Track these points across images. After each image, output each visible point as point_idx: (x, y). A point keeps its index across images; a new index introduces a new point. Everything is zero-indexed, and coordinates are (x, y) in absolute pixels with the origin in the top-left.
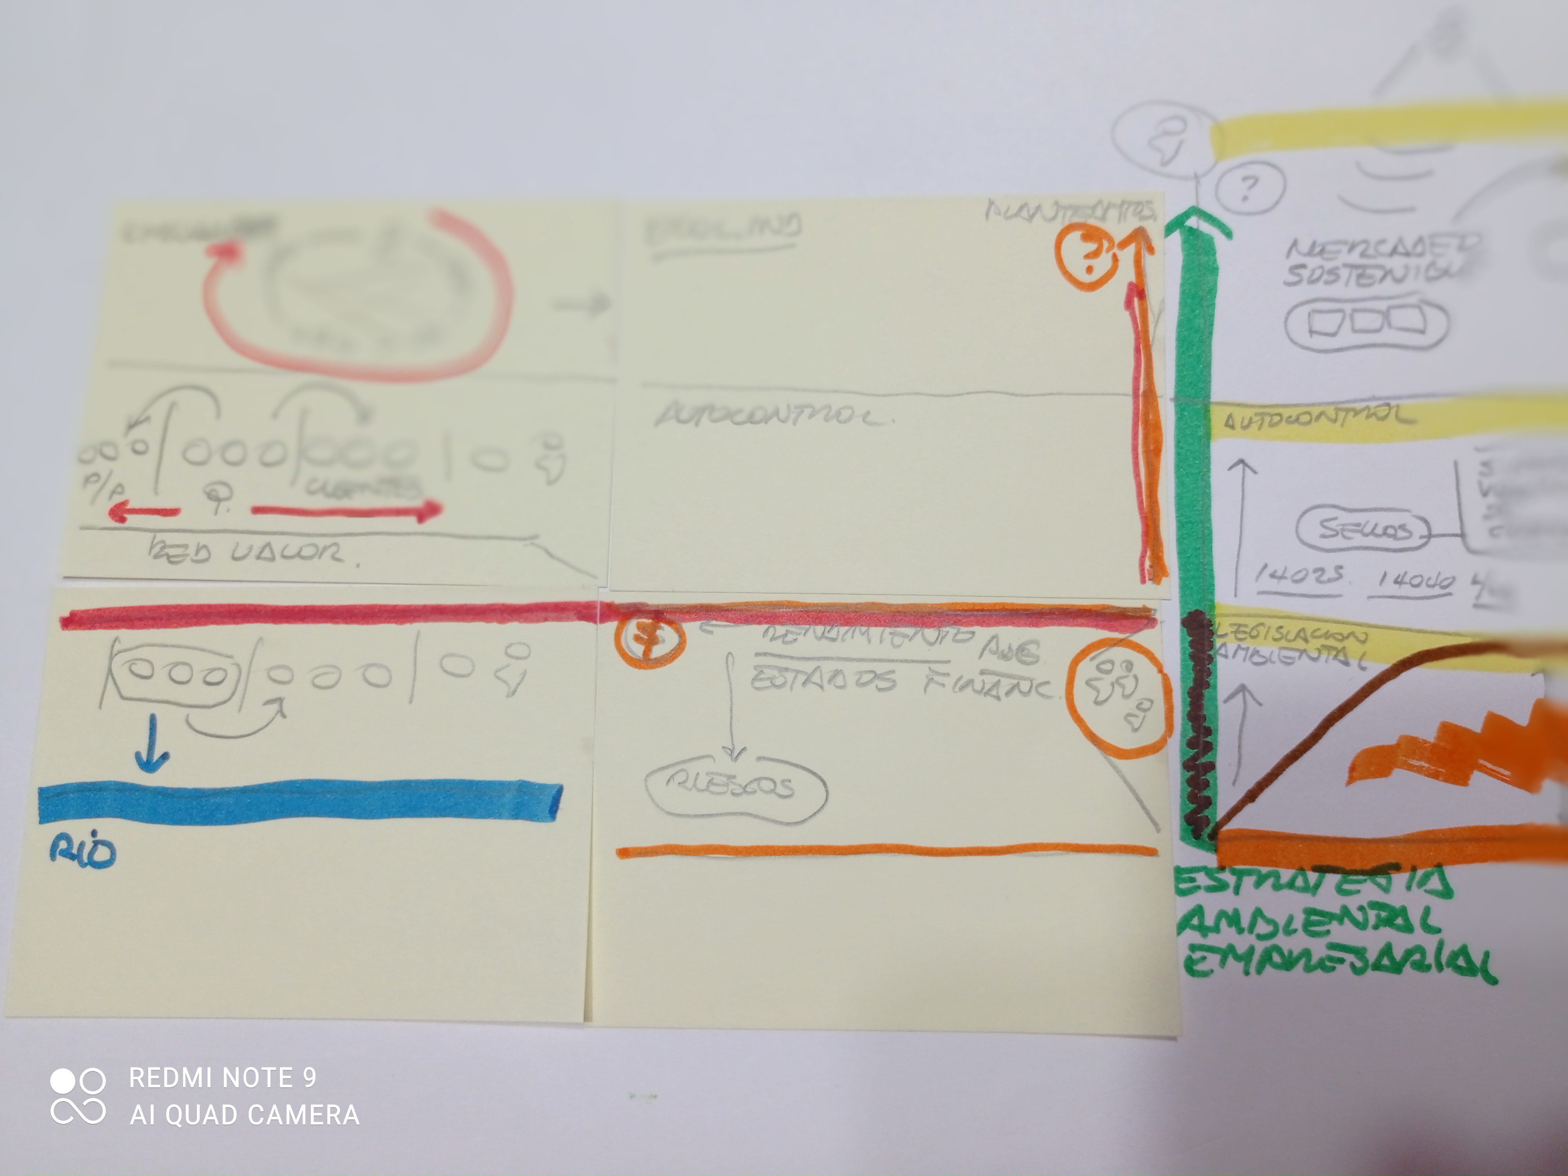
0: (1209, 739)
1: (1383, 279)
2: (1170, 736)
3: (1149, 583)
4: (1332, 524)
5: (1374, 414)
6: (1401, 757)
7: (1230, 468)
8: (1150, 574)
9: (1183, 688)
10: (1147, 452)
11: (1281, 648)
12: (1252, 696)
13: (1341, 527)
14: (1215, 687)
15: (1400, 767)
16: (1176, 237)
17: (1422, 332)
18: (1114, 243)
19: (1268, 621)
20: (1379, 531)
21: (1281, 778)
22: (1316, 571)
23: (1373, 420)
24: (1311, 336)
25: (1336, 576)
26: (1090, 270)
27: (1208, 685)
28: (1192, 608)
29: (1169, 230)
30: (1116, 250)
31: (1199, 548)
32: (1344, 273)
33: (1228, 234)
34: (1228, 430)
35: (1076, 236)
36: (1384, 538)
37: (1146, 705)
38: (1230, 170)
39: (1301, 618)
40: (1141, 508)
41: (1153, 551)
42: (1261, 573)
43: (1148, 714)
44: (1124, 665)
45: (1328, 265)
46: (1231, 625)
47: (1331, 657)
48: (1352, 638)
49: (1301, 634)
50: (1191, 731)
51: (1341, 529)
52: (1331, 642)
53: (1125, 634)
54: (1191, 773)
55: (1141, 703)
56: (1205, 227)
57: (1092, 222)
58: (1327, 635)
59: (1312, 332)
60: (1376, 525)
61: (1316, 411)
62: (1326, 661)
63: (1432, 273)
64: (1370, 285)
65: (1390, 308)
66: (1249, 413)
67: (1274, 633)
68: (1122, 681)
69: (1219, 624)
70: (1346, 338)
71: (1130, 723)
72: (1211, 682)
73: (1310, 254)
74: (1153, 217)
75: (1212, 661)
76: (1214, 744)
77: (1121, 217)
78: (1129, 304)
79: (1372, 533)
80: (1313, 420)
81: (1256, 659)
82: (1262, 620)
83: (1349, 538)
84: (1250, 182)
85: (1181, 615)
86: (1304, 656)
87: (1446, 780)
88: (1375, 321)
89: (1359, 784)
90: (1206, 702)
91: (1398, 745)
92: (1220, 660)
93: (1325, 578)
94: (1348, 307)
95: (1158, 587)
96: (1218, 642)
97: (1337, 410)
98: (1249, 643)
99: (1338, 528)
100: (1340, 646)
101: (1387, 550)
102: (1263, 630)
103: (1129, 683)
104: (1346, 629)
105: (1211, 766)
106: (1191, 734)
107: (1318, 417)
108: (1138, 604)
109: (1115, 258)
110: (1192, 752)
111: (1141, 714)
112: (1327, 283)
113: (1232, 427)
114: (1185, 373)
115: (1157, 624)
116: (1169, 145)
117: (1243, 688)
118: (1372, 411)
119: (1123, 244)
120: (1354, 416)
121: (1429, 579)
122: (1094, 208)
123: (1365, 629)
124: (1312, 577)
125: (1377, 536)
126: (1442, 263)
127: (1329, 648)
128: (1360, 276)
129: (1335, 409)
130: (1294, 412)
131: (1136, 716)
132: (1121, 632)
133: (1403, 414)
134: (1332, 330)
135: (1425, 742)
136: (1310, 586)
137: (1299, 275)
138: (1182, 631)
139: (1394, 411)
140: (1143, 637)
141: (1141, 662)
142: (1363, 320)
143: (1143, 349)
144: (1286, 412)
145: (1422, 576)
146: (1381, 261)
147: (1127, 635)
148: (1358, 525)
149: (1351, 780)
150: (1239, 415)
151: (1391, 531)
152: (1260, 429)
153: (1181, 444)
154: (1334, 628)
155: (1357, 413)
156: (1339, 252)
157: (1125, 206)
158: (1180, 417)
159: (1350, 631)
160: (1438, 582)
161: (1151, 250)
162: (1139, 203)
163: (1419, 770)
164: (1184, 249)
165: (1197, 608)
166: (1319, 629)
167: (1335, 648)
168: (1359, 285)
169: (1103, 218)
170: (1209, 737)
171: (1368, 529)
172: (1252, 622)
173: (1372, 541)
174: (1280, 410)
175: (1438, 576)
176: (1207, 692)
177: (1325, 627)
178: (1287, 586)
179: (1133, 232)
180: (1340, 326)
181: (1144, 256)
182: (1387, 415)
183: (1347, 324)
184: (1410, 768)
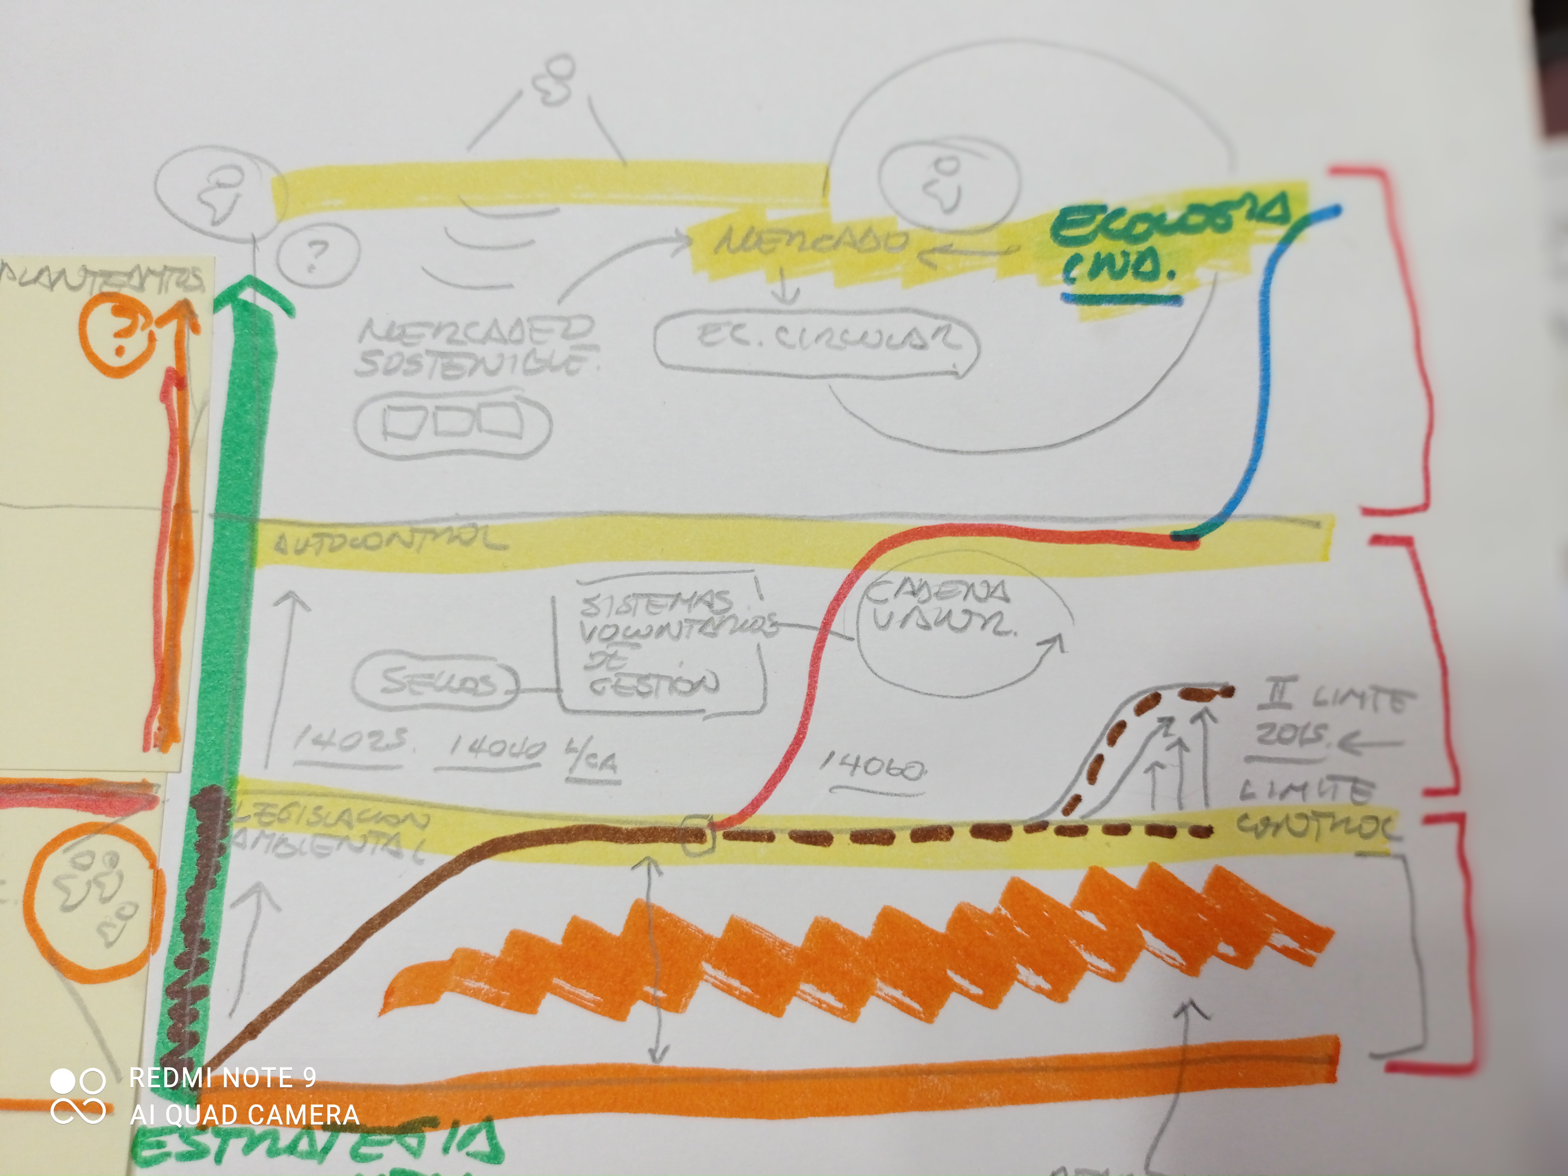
0: (205, 956)
1: (472, 372)
2: (154, 952)
3: (153, 751)
4: (397, 676)
5: (457, 537)
6: (454, 977)
7: (277, 604)
8: (156, 739)
9: (180, 888)
10: (171, 582)
11: (316, 835)
12: (270, 899)
13: (410, 679)
14: (222, 887)
15: (452, 990)
16: (227, 312)
17: (519, 436)
18: (152, 318)
19: (302, 800)
20: (455, 684)
21: (295, 1007)
22: (372, 734)
23: (456, 544)
24: (386, 439)
25: (396, 741)
26: (120, 351)
27: (214, 884)
28: (207, 783)
29: (218, 304)
30: (153, 327)
31: (227, 706)
32: (427, 361)
33: (289, 310)
34: (278, 556)
35: (106, 308)
36: (462, 694)
37: (129, 911)
38: (294, 233)
39: (343, 796)
40: (156, 653)
41: (165, 708)
42: (301, 737)
43: (130, 922)
44: (107, 858)
45: (408, 352)
46: (256, 805)
47: (380, 846)
48: (409, 822)
49: (344, 817)
50: (183, 946)
51: (408, 681)
52: (383, 827)
53: (114, 817)
54: (176, 1001)
55: (123, 908)
56: (263, 302)
57: (126, 292)
58: (379, 818)
59: (386, 433)
60: (453, 677)
61: (386, 532)
62: (373, 851)
63: (531, 364)
64: (457, 377)
65: (481, 405)
66: (304, 533)
67: (309, 815)
68: (103, 879)
69: (241, 804)
70: (426, 442)
71: (104, 935)
72: (219, 879)
73: (388, 337)
74: (201, 287)
75: (225, 852)
76: (211, 962)
77: (162, 288)
78: (165, 396)
79: (447, 687)
80: (384, 543)
81: (282, 850)
82: (296, 798)
83: (420, 693)
84: (317, 248)
85: (192, 791)
86: (345, 847)
87: (509, 1007)
88: (461, 421)
89: (397, 1014)
90: (207, 907)
91: (452, 961)
92: (234, 852)
93: (382, 744)
94: (430, 404)
95: (165, 756)
96: (235, 829)
97: (413, 531)
98: (277, 830)
99: (405, 681)
100: (392, 831)
101: (464, 709)
102: (295, 811)
103: (111, 883)
104: (401, 811)
105: (203, 992)
106: (181, 949)
107: (389, 541)
108: (137, 778)
109: (152, 338)
110: (178, 974)
111: (120, 923)
112: (406, 373)
113: (283, 551)
114: (230, 482)
115: (157, 803)
116: (221, 199)
117: (257, 889)
118: (455, 533)
119: (162, 321)
120: (434, 539)
121: (514, 745)
122: (130, 275)
123: (427, 811)
124: (366, 742)
125: (455, 691)
126: (543, 352)
127: (379, 835)
128: (445, 367)
129: (411, 531)
130: (360, 533)
131: (114, 926)
132: (108, 815)
133: (493, 538)
134: (410, 430)
135: (487, 957)
136: (362, 755)
137: (373, 363)
138: (189, 814)
139: (480, 535)
140: (136, 822)
141: (129, 852)
142: (449, 420)
143: (180, 451)
144: (350, 533)
145: (504, 742)
146: (470, 348)
147: (117, 818)
148: (431, 676)
149: (386, 1007)
150: (293, 535)
151: (470, 685)
152: (317, 553)
153: (217, 572)
154: (387, 809)
155: (436, 535)
156: (420, 336)
157: (168, 273)
158: (219, 538)
159: (408, 813)
160: (524, 750)
161: (196, 329)
162: (182, 271)
163: (475, 994)
164: (235, 327)
165: (214, 783)
166: (369, 810)
167: (383, 835)
168: (445, 377)
169: (141, 287)
170: (206, 953)
171: (441, 682)
172: (282, 801)
173: (446, 697)
174: (341, 531)
175: (524, 744)
176: (210, 895)
177: (375, 808)
178: (332, 754)
179: (176, 305)
180: (421, 427)
181: (188, 336)
182: (473, 539)
183: (429, 422)
184: (465, 991)
